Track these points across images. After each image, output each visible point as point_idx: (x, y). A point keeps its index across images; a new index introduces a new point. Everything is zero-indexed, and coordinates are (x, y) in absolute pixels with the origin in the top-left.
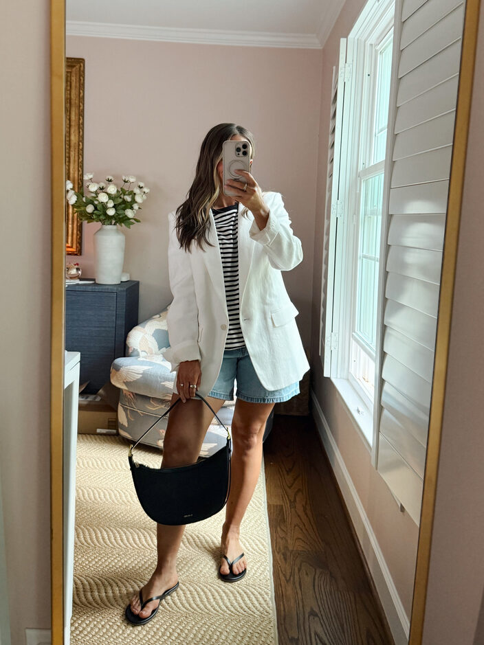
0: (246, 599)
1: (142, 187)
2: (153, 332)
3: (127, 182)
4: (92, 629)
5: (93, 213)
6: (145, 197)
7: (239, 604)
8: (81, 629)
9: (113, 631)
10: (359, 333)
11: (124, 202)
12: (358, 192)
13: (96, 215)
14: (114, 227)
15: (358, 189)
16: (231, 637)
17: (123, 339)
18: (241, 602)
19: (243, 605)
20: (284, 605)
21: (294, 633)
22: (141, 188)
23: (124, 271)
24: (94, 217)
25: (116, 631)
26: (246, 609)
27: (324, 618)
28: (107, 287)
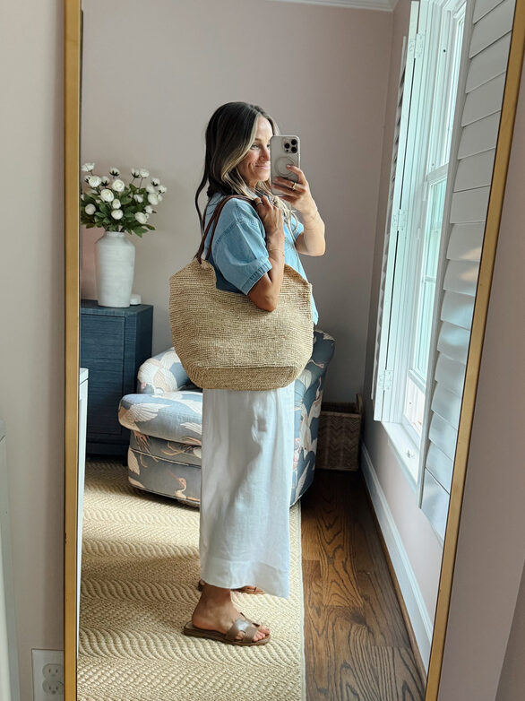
0: (273, 651)
1: (157, 185)
2: (170, 366)
3: (137, 177)
4: (99, 677)
5: (94, 215)
6: (160, 198)
7: (264, 655)
8: (87, 677)
9: (123, 679)
10: (417, 370)
11: (134, 202)
12: (424, 200)
13: (98, 218)
14: (122, 235)
15: (425, 196)
16: (254, 687)
17: (134, 373)
18: (267, 653)
19: (269, 656)
20: (314, 659)
21: (324, 685)
22: (155, 185)
23: (134, 292)
24: (96, 220)
25: (126, 679)
26: (272, 660)
27: (358, 671)
28: (112, 310)
